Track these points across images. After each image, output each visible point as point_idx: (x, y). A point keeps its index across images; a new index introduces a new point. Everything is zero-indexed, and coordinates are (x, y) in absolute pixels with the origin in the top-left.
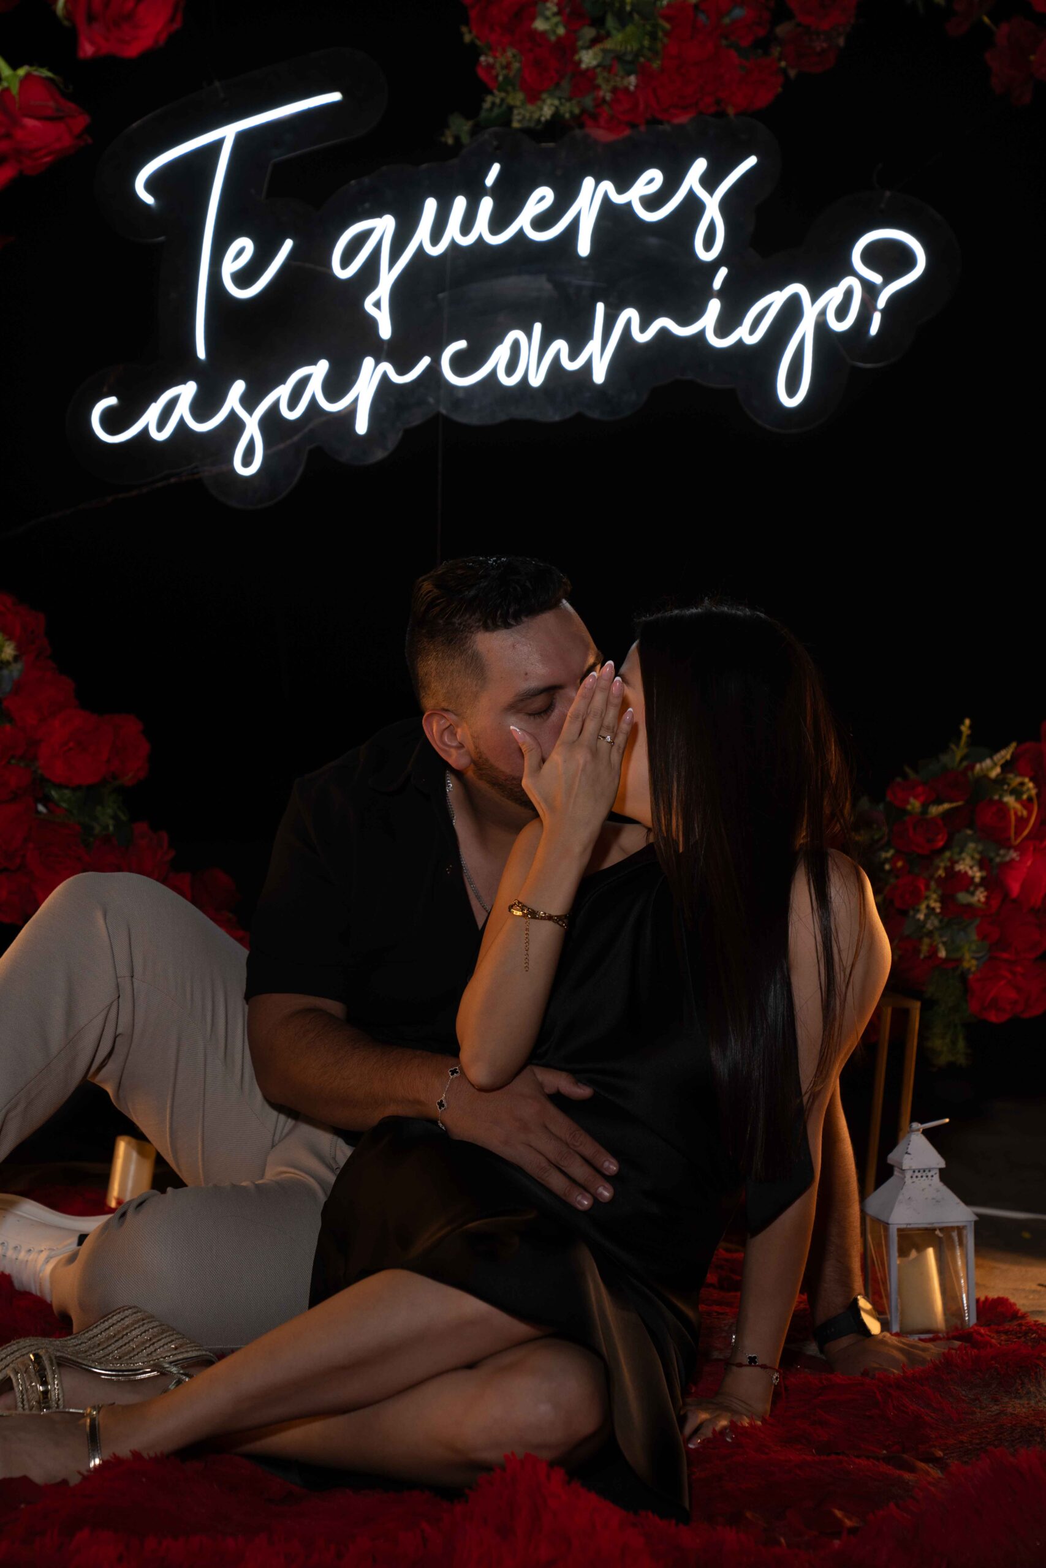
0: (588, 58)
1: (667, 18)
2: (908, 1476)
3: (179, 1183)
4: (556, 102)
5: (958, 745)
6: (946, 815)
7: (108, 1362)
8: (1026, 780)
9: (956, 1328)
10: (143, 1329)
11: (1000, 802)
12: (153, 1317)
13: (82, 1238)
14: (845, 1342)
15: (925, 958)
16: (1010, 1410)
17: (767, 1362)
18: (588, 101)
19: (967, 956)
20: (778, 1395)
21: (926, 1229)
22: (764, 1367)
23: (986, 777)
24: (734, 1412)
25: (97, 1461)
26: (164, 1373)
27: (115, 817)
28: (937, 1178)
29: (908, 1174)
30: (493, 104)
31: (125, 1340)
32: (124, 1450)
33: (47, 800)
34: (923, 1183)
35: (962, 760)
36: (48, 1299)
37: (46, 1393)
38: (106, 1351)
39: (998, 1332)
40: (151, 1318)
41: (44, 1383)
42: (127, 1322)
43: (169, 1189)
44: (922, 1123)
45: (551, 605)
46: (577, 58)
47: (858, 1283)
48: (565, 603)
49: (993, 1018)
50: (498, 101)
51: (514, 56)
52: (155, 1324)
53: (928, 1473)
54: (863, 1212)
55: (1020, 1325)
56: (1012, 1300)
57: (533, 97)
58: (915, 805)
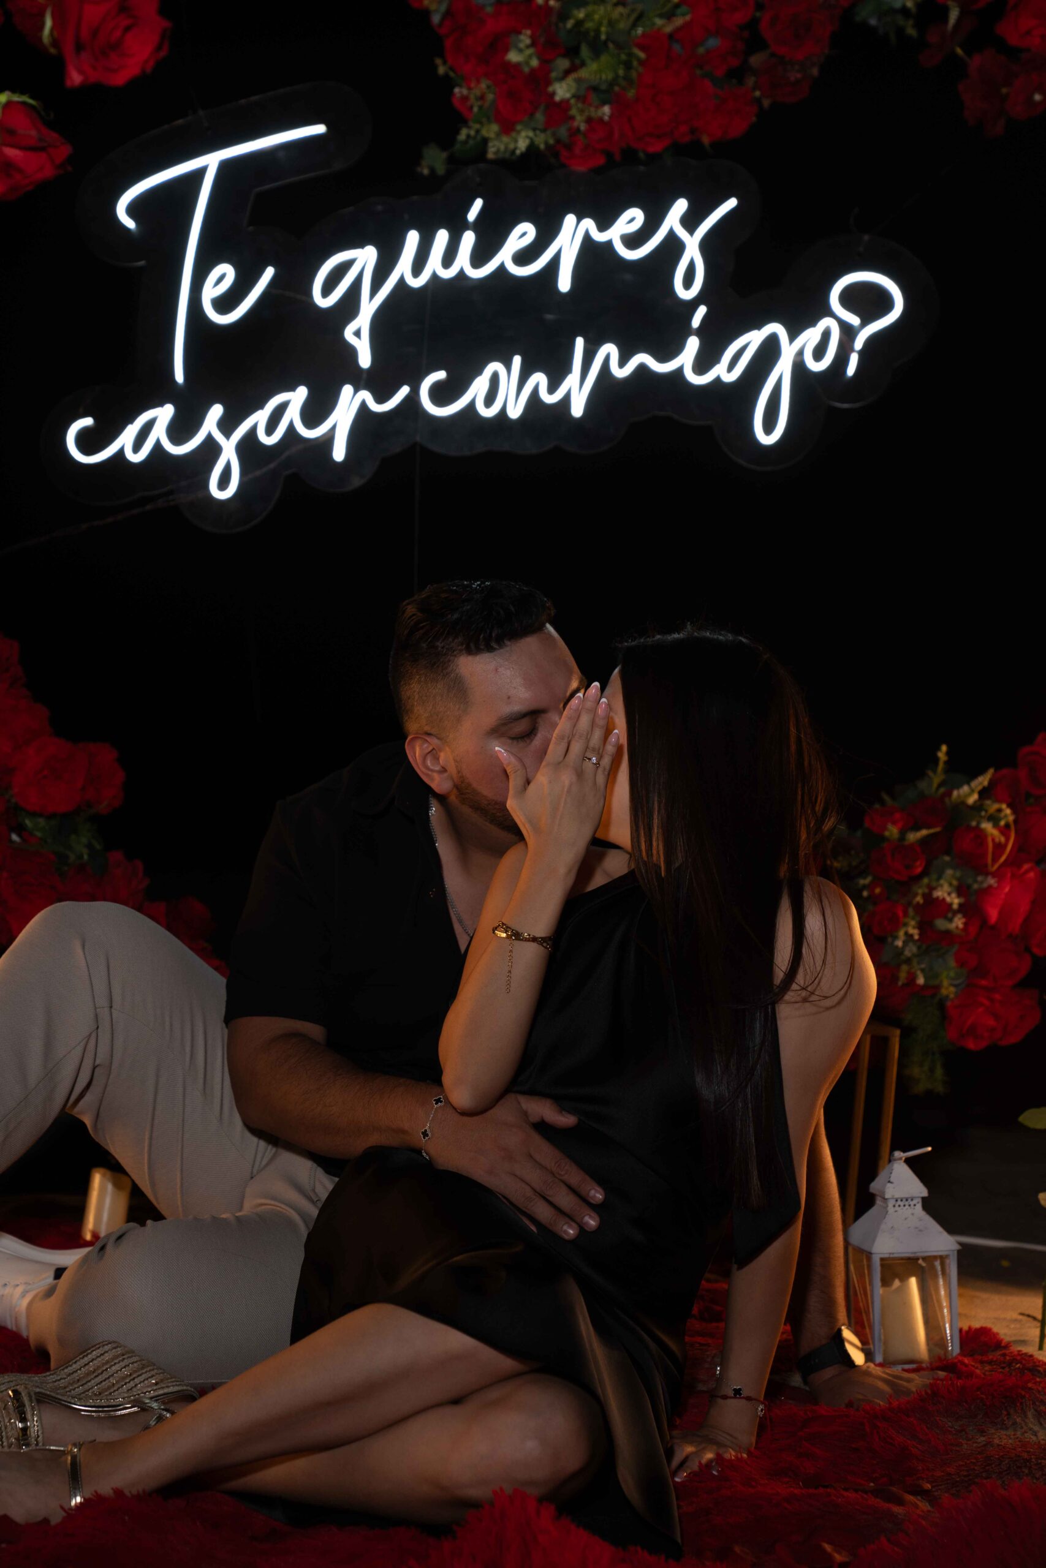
0: (562, 91)
1: (642, 48)
2: (897, 1510)
3: (158, 1216)
4: (531, 134)
5: (935, 772)
6: (924, 841)
7: (88, 1397)
8: (1004, 806)
9: (940, 1358)
10: (123, 1364)
11: (977, 828)
12: (133, 1352)
13: (59, 1272)
14: (829, 1373)
15: (903, 985)
16: (996, 1441)
17: (752, 1394)
18: (563, 132)
19: (945, 983)
20: (763, 1426)
21: (909, 1259)
22: (749, 1399)
23: (963, 803)
24: (719, 1444)
25: (79, 1499)
26: (144, 1409)
27: (89, 846)
28: (919, 1206)
29: (891, 1203)
30: (468, 136)
31: (105, 1375)
32: (105, 1488)
33: (20, 829)
34: (906, 1212)
35: (940, 786)
36: (25, 1334)
37: (25, 1430)
38: (86, 1387)
39: (982, 1362)
40: (131, 1353)
41: (23, 1420)
42: (107, 1357)
43: (149, 1222)
44: (904, 1151)
45: (534, 629)
46: (550, 89)
47: (842, 1314)
48: (549, 628)
49: (971, 1045)
50: (472, 133)
51: (488, 87)
52: (135, 1359)
53: (916, 1506)
54: (847, 1243)
55: (1004, 1355)
56: (995, 1329)
57: (508, 128)
58: (892, 831)
